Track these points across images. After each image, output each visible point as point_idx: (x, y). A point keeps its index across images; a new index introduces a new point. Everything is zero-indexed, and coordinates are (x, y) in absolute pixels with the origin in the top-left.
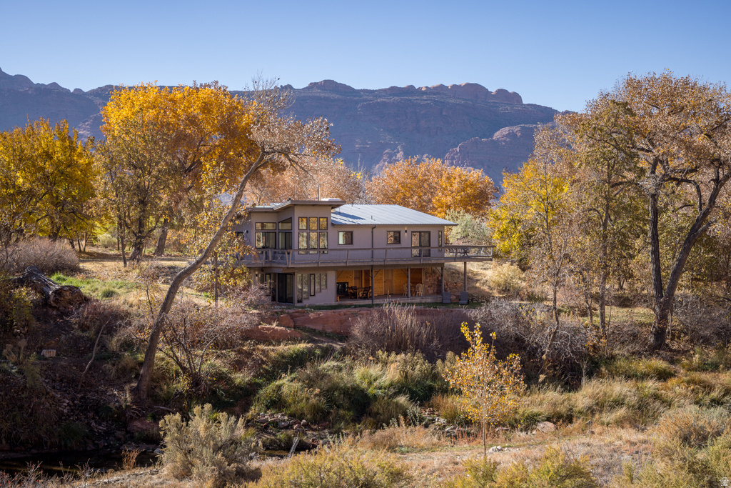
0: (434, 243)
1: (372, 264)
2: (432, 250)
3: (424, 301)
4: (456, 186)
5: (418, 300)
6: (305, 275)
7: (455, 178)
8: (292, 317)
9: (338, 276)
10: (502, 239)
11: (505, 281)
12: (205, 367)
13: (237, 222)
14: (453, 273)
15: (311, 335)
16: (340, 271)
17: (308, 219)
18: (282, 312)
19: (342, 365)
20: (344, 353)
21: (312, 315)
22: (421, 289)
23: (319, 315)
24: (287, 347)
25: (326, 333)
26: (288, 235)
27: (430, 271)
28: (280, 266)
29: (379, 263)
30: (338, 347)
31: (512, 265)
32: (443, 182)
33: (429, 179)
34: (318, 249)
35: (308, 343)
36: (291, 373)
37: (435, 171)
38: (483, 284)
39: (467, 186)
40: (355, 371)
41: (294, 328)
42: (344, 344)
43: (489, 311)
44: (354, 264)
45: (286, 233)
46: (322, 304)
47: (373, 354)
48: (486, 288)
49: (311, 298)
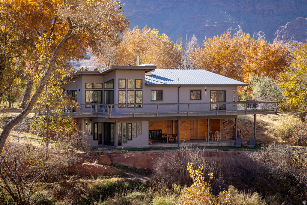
0: (229, 99)
1: (177, 115)
2: (227, 105)
3: (220, 145)
4: (260, 55)
5: (215, 144)
6: (125, 124)
7: (260, 49)
8: (110, 156)
9: (151, 125)
10: (291, 96)
11: (289, 130)
12: (33, 196)
13: (64, 82)
14: (247, 123)
15: (123, 171)
16: (152, 121)
17: (126, 80)
18: (102, 153)
19: (145, 195)
20: (148, 185)
21: (126, 155)
22: (219, 135)
23: (131, 155)
24: (102, 180)
25: (136, 169)
26: (111, 92)
27: (228, 121)
28: (103, 117)
29: (183, 115)
30: (144, 181)
31: (294, 117)
32: (250, 52)
33: (238, 49)
34: (135, 103)
35: (120, 177)
36: (102, 201)
37: (244, 43)
38: (270, 132)
39: (270, 55)
40: (154, 200)
41: (111, 165)
42: (148, 178)
43: (267, 154)
44: (163, 116)
45: (109, 91)
46: (138, 146)
47: (170, 187)
48: (272, 135)
49: (128, 142)
